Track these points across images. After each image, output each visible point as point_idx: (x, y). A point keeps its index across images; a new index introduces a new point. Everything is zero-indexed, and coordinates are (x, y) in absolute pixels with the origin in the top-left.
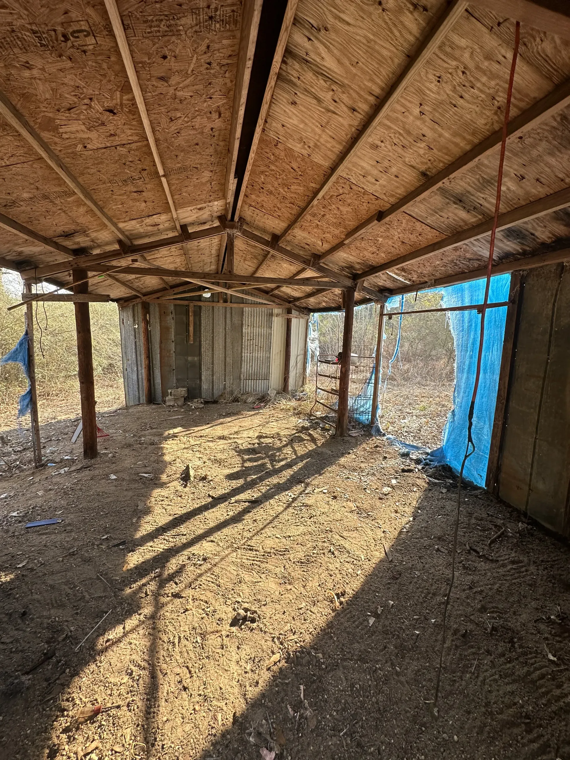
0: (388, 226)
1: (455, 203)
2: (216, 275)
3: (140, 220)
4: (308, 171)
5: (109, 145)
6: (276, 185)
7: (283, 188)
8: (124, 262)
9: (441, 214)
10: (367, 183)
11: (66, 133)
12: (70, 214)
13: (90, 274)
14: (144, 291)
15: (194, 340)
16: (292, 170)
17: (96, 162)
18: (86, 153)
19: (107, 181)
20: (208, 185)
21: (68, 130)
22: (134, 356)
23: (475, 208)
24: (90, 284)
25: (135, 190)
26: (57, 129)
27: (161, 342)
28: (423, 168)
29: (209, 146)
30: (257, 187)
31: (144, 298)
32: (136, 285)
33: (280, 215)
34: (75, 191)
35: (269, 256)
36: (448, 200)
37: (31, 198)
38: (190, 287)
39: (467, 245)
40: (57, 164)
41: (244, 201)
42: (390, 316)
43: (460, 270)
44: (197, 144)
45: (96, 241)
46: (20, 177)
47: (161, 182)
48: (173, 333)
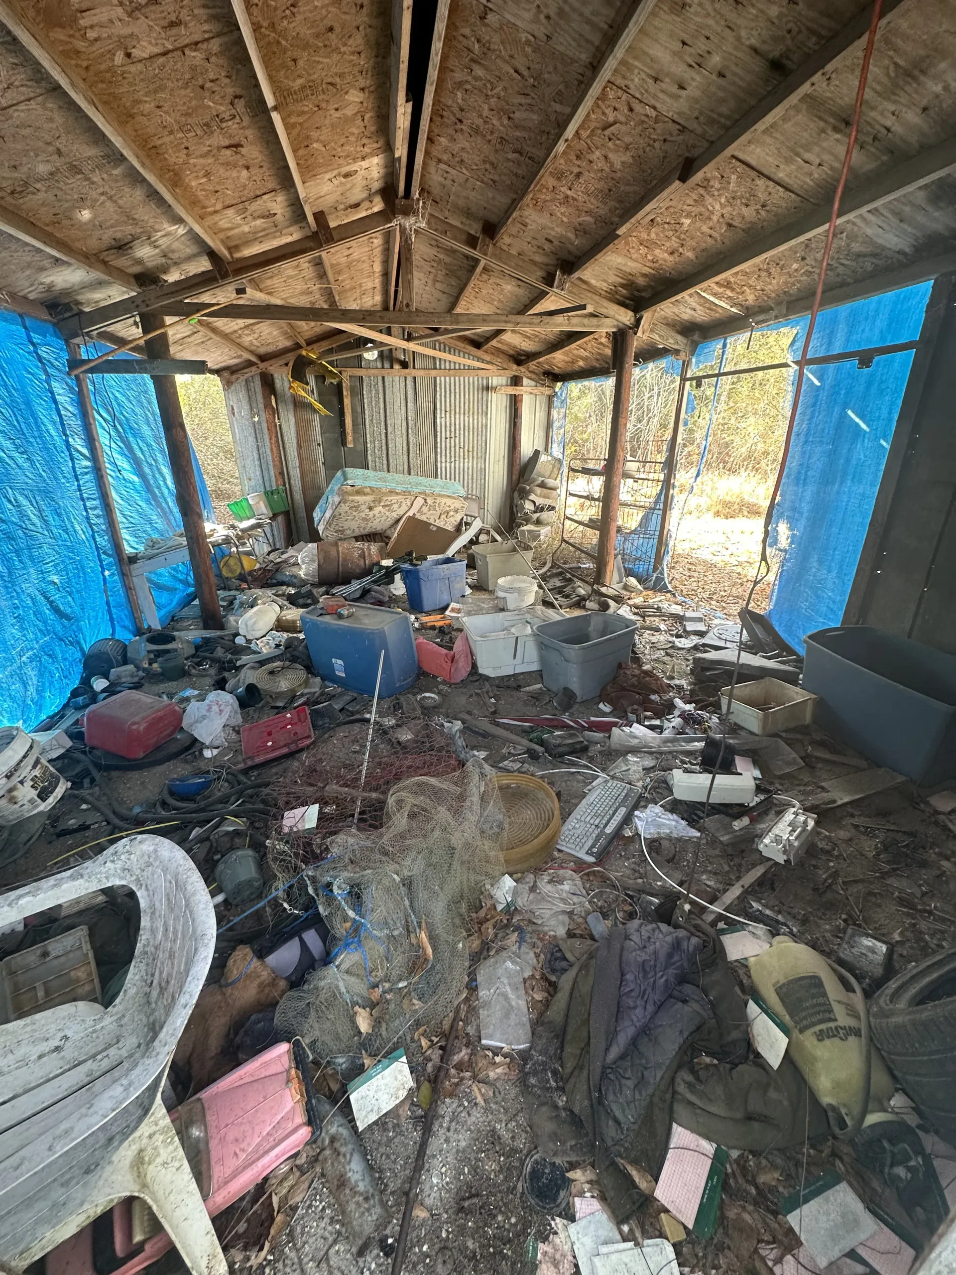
0: (701, 191)
1: (836, 129)
2: (385, 313)
3: (241, 207)
4: (546, 76)
5: (170, 47)
6: (486, 112)
7: (500, 119)
8: (223, 296)
9: (807, 156)
10: (661, 95)
11: (92, 27)
12: (120, 202)
13: (169, 320)
14: (262, 350)
15: (355, 440)
16: (515, 75)
17: (152, 87)
18: (133, 68)
19: (176, 127)
20: (359, 122)
21: (95, 20)
22: (258, 473)
23: (875, 138)
24: (171, 340)
25: (227, 142)
26: (75, 21)
27: (299, 446)
28: (776, 52)
29: (355, 30)
30: (450, 119)
31: (262, 366)
32: (247, 340)
33: (496, 178)
34: (125, 153)
35: (479, 269)
36: (822, 124)
37: (52, 174)
38: (342, 340)
39: (854, 224)
40: (85, 98)
41: (427, 153)
42: (699, 381)
43: (839, 279)
44: (331, 29)
45: (170, 255)
46: (28, 131)
47: (272, 123)
48: (318, 429)
